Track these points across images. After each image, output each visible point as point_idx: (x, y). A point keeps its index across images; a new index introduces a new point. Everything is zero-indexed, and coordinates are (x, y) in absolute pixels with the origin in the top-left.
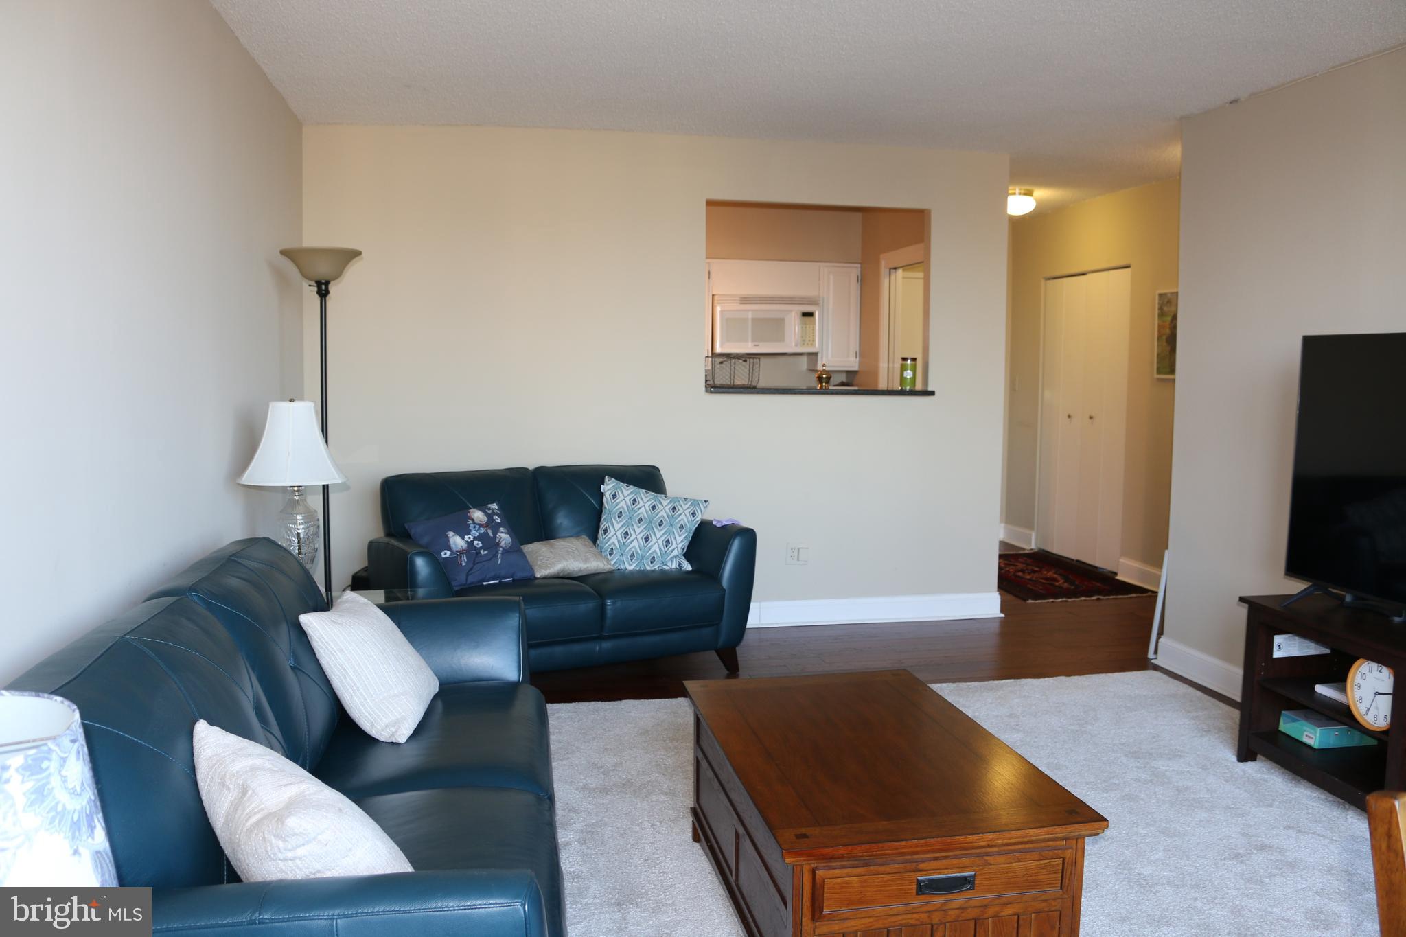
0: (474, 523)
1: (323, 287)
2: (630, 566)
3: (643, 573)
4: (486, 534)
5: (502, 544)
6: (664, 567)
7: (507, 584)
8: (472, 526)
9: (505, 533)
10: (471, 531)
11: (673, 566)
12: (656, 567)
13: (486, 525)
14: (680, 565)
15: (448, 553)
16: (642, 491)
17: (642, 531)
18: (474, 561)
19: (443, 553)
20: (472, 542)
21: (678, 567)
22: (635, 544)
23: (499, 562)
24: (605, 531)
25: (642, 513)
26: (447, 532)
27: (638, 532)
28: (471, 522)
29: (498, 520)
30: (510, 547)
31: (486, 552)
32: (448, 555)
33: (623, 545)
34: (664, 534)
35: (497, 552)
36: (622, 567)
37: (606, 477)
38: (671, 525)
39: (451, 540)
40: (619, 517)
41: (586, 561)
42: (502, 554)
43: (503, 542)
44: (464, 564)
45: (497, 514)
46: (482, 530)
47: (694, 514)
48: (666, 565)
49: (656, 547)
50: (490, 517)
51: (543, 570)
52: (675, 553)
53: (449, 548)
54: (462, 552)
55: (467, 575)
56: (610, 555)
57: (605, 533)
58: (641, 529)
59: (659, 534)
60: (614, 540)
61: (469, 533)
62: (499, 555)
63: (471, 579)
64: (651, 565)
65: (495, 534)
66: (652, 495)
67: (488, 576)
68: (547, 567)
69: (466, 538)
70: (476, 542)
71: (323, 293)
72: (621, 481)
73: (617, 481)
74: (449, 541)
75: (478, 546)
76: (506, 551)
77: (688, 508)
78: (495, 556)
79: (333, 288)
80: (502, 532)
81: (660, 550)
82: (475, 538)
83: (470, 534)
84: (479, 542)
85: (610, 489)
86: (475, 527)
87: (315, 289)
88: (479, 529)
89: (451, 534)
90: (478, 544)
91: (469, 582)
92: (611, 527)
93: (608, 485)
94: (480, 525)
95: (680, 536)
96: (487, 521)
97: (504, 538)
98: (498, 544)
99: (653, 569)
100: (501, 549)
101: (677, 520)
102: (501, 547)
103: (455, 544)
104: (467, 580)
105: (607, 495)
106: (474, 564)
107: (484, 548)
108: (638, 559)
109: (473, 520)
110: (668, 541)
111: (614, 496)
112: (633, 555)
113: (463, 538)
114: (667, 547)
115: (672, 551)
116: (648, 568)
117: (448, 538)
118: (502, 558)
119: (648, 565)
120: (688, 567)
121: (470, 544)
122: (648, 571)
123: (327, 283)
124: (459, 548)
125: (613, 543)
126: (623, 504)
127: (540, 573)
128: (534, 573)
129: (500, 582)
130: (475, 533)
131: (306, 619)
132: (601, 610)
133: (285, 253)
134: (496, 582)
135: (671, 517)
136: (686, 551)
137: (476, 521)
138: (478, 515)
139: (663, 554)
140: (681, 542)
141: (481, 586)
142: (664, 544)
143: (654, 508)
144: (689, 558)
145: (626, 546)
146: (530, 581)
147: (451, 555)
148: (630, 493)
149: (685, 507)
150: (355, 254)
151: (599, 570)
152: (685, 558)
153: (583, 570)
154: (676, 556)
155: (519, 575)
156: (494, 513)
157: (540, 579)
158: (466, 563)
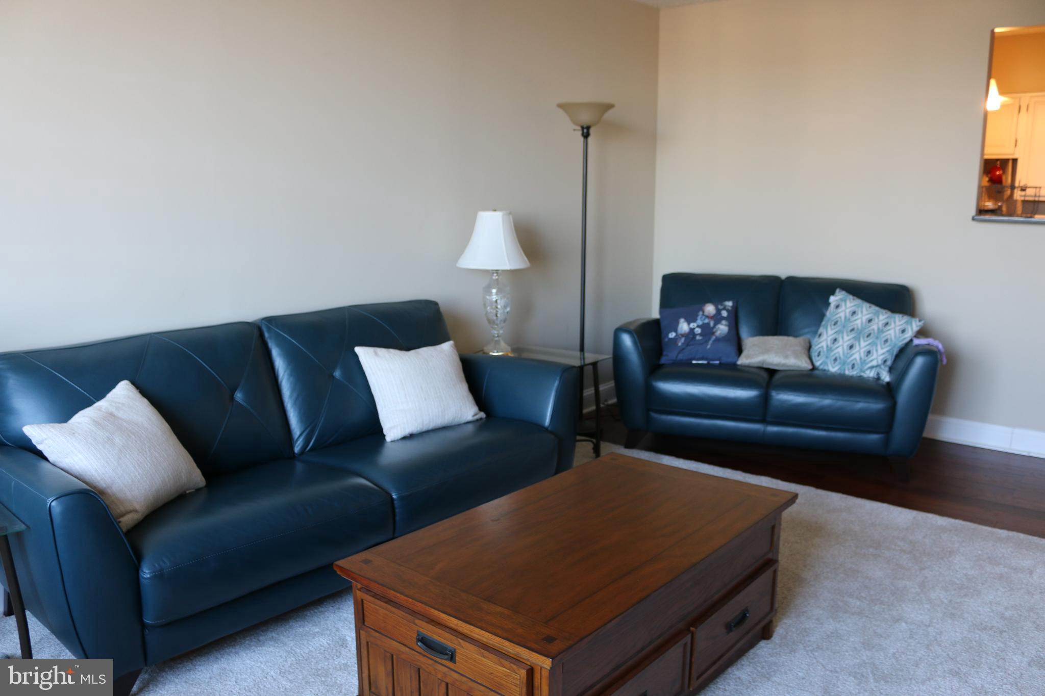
0: (703, 315)
1: (585, 131)
2: (833, 369)
3: (842, 377)
4: (708, 324)
5: (718, 333)
6: (862, 374)
7: (714, 366)
8: (700, 316)
9: (725, 325)
10: (697, 320)
11: (871, 374)
12: (854, 373)
13: (712, 318)
14: (878, 374)
15: (674, 334)
16: (866, 305)
17: (849, 340)
18: (689, 343)
19: (670, 334)
20: (694, 329)
21: (876, 377)
22: (840, 349)
23: (709, 347)
24: (820, 335)
25: (857, 324)
26: (680, 318)
27: (846, 340)
28: (701, 313)
29: (724, 314)
30: (724, 337)
31: (701, 338)
33: (830, 350)
34: (868, 345)
35: (709, 339)
36: (826, 368)
37: (838, 290)
38: (877, 338)
39: (680, 325)
40: (834, 325)
41: (786, 357)
42: (714, 341)
44: (680, 344)
45: (728, 311)
46: (707, 321)
47: (903, 331)
48: (864, 372)
49: (857, 355)
50: (718, 312)
51: (746, 359)
52: (874, 363)
53: (676, 331)
54: (683, 335)
55: (679, 353)
56: (818, 356)
58: (849, 338)
59: (863, 344)
61: (695, 321)
62: (710, 342)
63: (681, 357)
64: (851, 370)
65: (715, 325)
66: (875, 310)
67: (698, 357)
68: (748, 357)
69: (692, 325)
70: (697, 329)
71: (586, 136)
72: (850, 294)
73: (846, 294)
74: (678, 326)
75: (697, 333)
76: (718, 340)
77: (902, 325)
78: (707, 342)
79: (592, 131)
80: (722, 324)
81: (861, 359)
82: (698, 327)
84: (700, 330)
85: (837, 300)
86: (702, 318)
87: (580, 132)
88: (704, 319)
89: (682, 320)
90: (698, 331)
92: (825, 332)
93: (836, 296)
94: (707, 317)
95: (882, 349)
96: (714, 315)
97: (722, 329)
98: (713, 333)
99: (851, 374)
101: (884, 334)
102: (715, 336)
103: (682, 328)
104: (677, 357)
105: (833, 305)
106: (688, 345)
107: (700, 335)
108: (840, 363)
109: (703, 312)
110: (869, 352)
111: (837, 307)
112: (835, 360)
113: (689, 324)
114: (867, 356)
115: (872, 361)
116: (847, 373)
118: (712, 344)
119: (849, 370)
120: (886, 378)
121: (692, 330)
122: (847, 375)
123: (588, 128)
124: (683, 332)
125: (822, 347)
126: (842, 315)
127: (743, 361)
128: (737, 360)
129: (708, 363)
130: (700, 322)
131: (359, 350)
132: (765, 398)
133: (560, 106)
134: (705, 362)
135: (880, 331)
136: (889, 363)
137: (706, 313)
138: (710, 309)
139: (863, 362)
140: (881, 354)
141: (688, 363)
142: (866, 354)
143: (870, 321)
144: (891, 370)
145: (832, 351)
146: (734, 366)
147: (675, 336)
148: (855, 305)
149: (898, 323)
150: (610, 106)
151: (799, 367)
152: (887, 369)
153: (784, 365)
154: (877, 366)
155: (725, 360)
156: (724, 309)
157: (741, 366)
158: (683, 344)
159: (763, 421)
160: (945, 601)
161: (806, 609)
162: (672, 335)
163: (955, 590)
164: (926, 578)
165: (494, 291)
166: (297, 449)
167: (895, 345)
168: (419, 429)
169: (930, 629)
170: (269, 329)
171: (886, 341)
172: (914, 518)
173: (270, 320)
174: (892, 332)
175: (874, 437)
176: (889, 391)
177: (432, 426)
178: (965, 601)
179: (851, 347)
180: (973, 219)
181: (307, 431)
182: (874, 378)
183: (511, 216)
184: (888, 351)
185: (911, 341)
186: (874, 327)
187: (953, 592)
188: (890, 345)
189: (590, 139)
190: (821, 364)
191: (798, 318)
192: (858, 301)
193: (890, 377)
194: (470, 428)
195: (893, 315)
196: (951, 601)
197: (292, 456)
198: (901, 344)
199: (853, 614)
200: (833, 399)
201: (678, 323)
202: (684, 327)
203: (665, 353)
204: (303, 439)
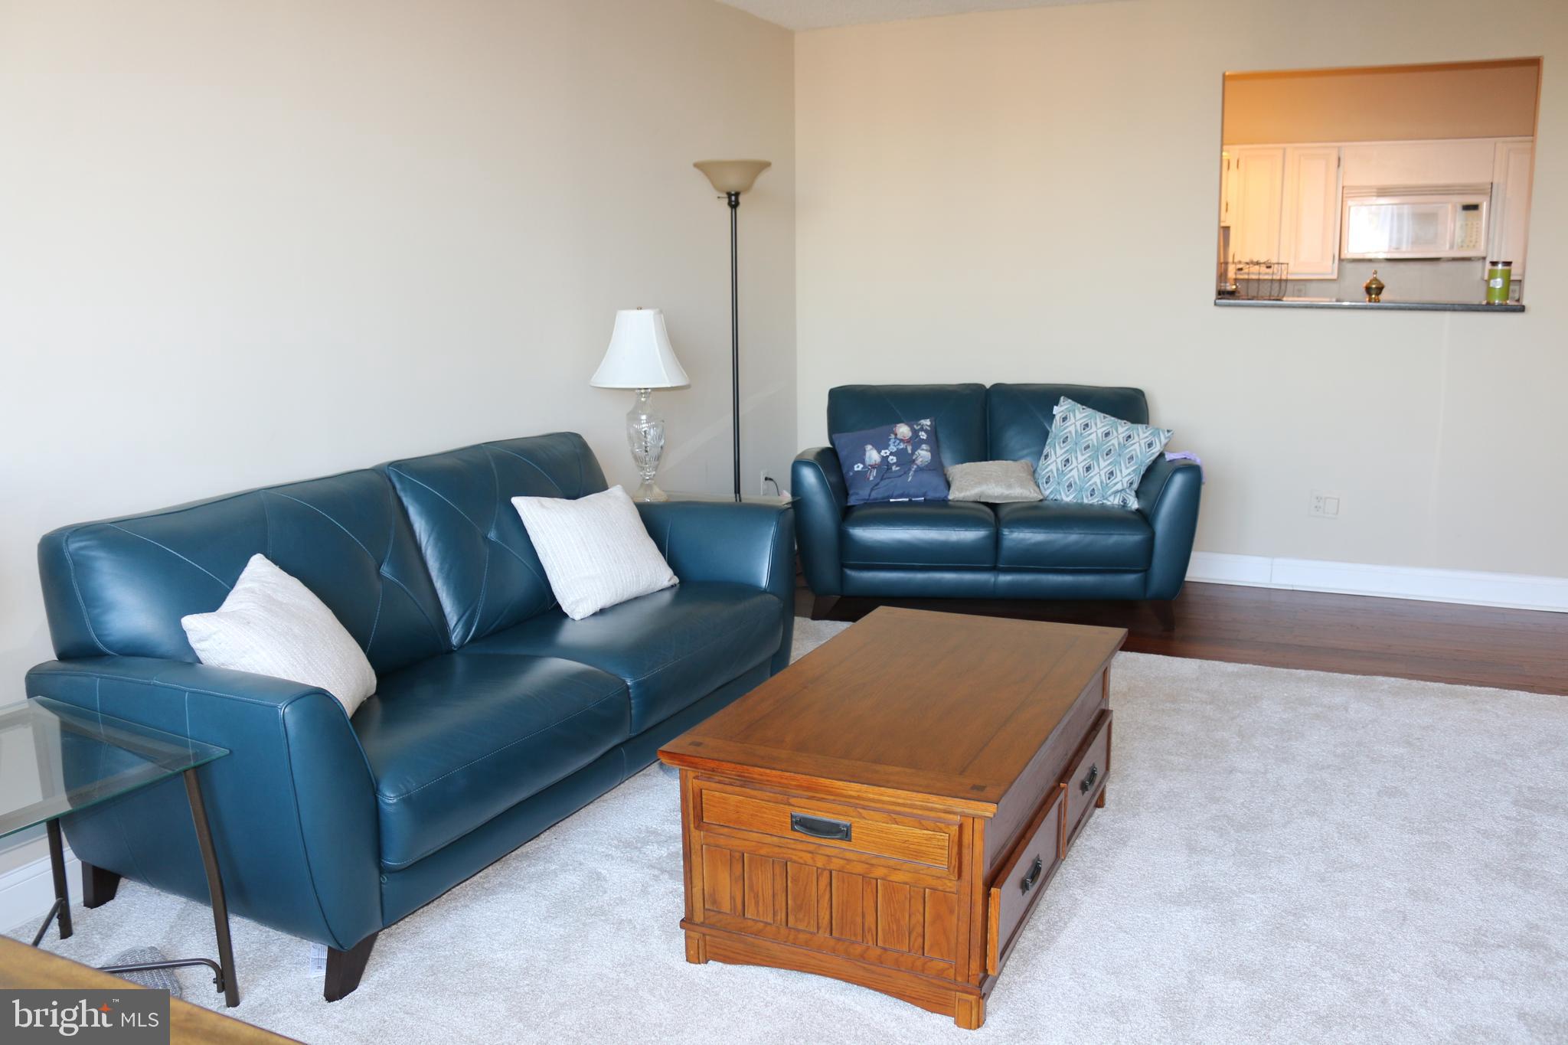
1: (733, 198)
2: (1068, 498)
3: (1082, 506)
4: (905, 450)
5: (919, 462)
6: (1105, 501)
7: (918, 504)
8: (892, 440)
9: (926, 450)
10: (889, 445)
11: (1115, 501)
12: (1095, 501)
13: (908, 441)
14: (1124, 501)
15: (861, 466)
16: (1099, 416)
17: (1085, 460)
18: (883, 476)
19: (856, 466)
20: (887, 457)
21: (1122, 504)
22: (1075, 473)
23: (909, 480)
24: (1046, 457)
25: (1092, 440)
26: (866, 444)
27: (1080, 460)
28: (893, 436)
29: (923, 435)
30: (927, 466)
31: (897, 468)
32: (860, 469)
33: (1061, 473)
34: (1109, 465)
35: (910, 469)
36: (1059, 497)
37: (1062, 398)
38: (1120, 455)
39: (867, 454)
40: (1064, 442)
41: (1010, 486)
42: (915, 471)
43: (921, 459)
44: (871, 478)
45: (926, 431)
46: (902, 446)
47: (1150, 445)
48: (1106, 499)
49: (1097, 478)
50: (915, 433)
51: (957, 493)
52: (1119, 487)
53: (863, 462)
54: (873, 467)
55: (872, 490)
56: (1047, 483)
57: (1045, 459)
58: (1084, 457)
59: (1103, 464)
60: (1053, 467)
61: (886, 447)
62: (911, 473)
63: (874, 495)
64: (1090, 499)
65: (914, 451)
66: (1111, 420)
67: (895, 494)
68: (961, 490)
69: (883, 453)
70: (891, 457)
71: (734, 205)
72: (1078, 402)
73: (1073, 403)
74: (865, 454)
75: (891, 462)
76: (920, 469)
77: (1147, 437)
78: (906, 473)
79: (741, 199)
80: (923, 450)
81: (1102, 482)
82: (892, 454)
83: (887, 449)
84: (895, 458)
85: (1062, 411)
86: (894, 443)
87: (727, 201)
88: (899, 444)
89: (869, 447)
90: (893, 459)
91: (872, 497)
92: (1053, 452)
93: (1061, 406)
94: (902, 440)
95: (1127, 468)
96: (910, 438)
97: (924, 455)
98: (913, 462)
99: (1090, 502)
100: (915, 467)
101: (1128, 450)
102: (916, 464)
103: (870, 457)
104: (870, 495)
105: (1057, 418)
106: (882, 479)
107: (896, 464)
108: (1075, 490)
109: (896, 435)
110: (1112, 473)
111: (1064, 419)
112: (1070, 486)
113: (879, 452)
114: (1109, 479)
115: (1115, 484)
116: (1086, 501)
117: (865, 450)
118: (913, 476)
119: (1087, 497)
120: (1134, 504)
121: (885, 459)
122: (1087, 504)
123: (737, 194)
124: (873, 462)
125: (1051, 471)
126: (1072, 429)
127: (954, 495)
128: (948, 494)
129: (910, 500)
130: (893, 448)
131: (517, 501)
132: (996, 539)
133: (697, 165)
134: (907, 500)
135: (1122, 447)
136: (1135, 486)
137: (899, 436)
138: (903, 430)
139: (1104, 487)
140: (1127, 475)
141: (885, 503)
142: (1107, 476)
143: (1107, 434)
144: (1138, 494)
145: (1065, 475)
146: (944, 502)
147: (863, 468)
148: (1084, 417)
149: (1142, 436)
150: (764, 166)
151: (1026, 498)
152: (1133, 493)
153: (1007, 497)
154: (1121, 491)
155: (931, 495)
156: (922, 429)
157: (953, 501)
158: (875, 477)
159: (994, 569)
160: (1272, 747)
161: (1126, 773)
162: (858, 467)
163: (1276, 735)
164: (1241, 726)
165: (644, 417)
166: (455, 639)
167: (1142, 462)
168: (612, 601)
169: (1269, 776)
170: (400, 477)
171: (1131, 458)
172: (1200, 667)
173: (398, 465)
174: (1136, 446)
175: (1131, 578)
176: (1144, 519)
177: (626, 596)
178: (1291, 745)
179: (1088, 469)
180: (1215, 304)
181: (467, 614)
182: (1119, 505)
183: (662, 316)
184: (1134, 471)
185: (1162, 455)
186: (1114, 441)
187: (1276, 737)
188: (1136, 463)
189: (739, 210)
190: (1051, 493)
191: (1012, 438)
192: (1089, 411)
193: (1139, 502)
194: (667, 597)
195: (1135, 426)
196: (1277, 746)
197: (450, 651)
198: (1148, 461)
199: (1182, 771)
200: (1081, 534)
201: (864, 451)
202: (873, 455)
203: (851, 492)
204: (462, 627)
